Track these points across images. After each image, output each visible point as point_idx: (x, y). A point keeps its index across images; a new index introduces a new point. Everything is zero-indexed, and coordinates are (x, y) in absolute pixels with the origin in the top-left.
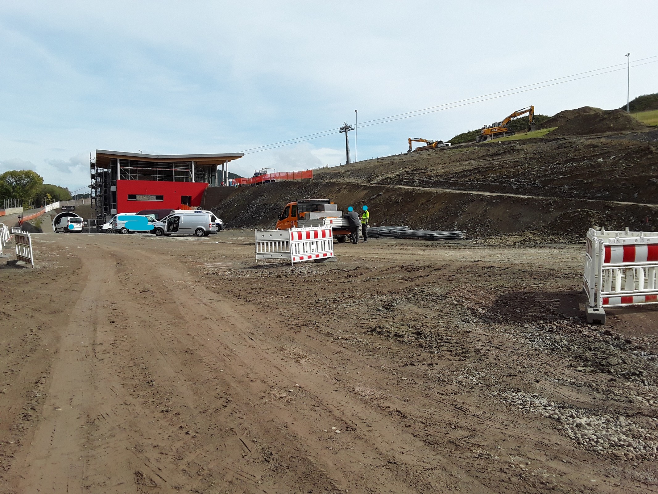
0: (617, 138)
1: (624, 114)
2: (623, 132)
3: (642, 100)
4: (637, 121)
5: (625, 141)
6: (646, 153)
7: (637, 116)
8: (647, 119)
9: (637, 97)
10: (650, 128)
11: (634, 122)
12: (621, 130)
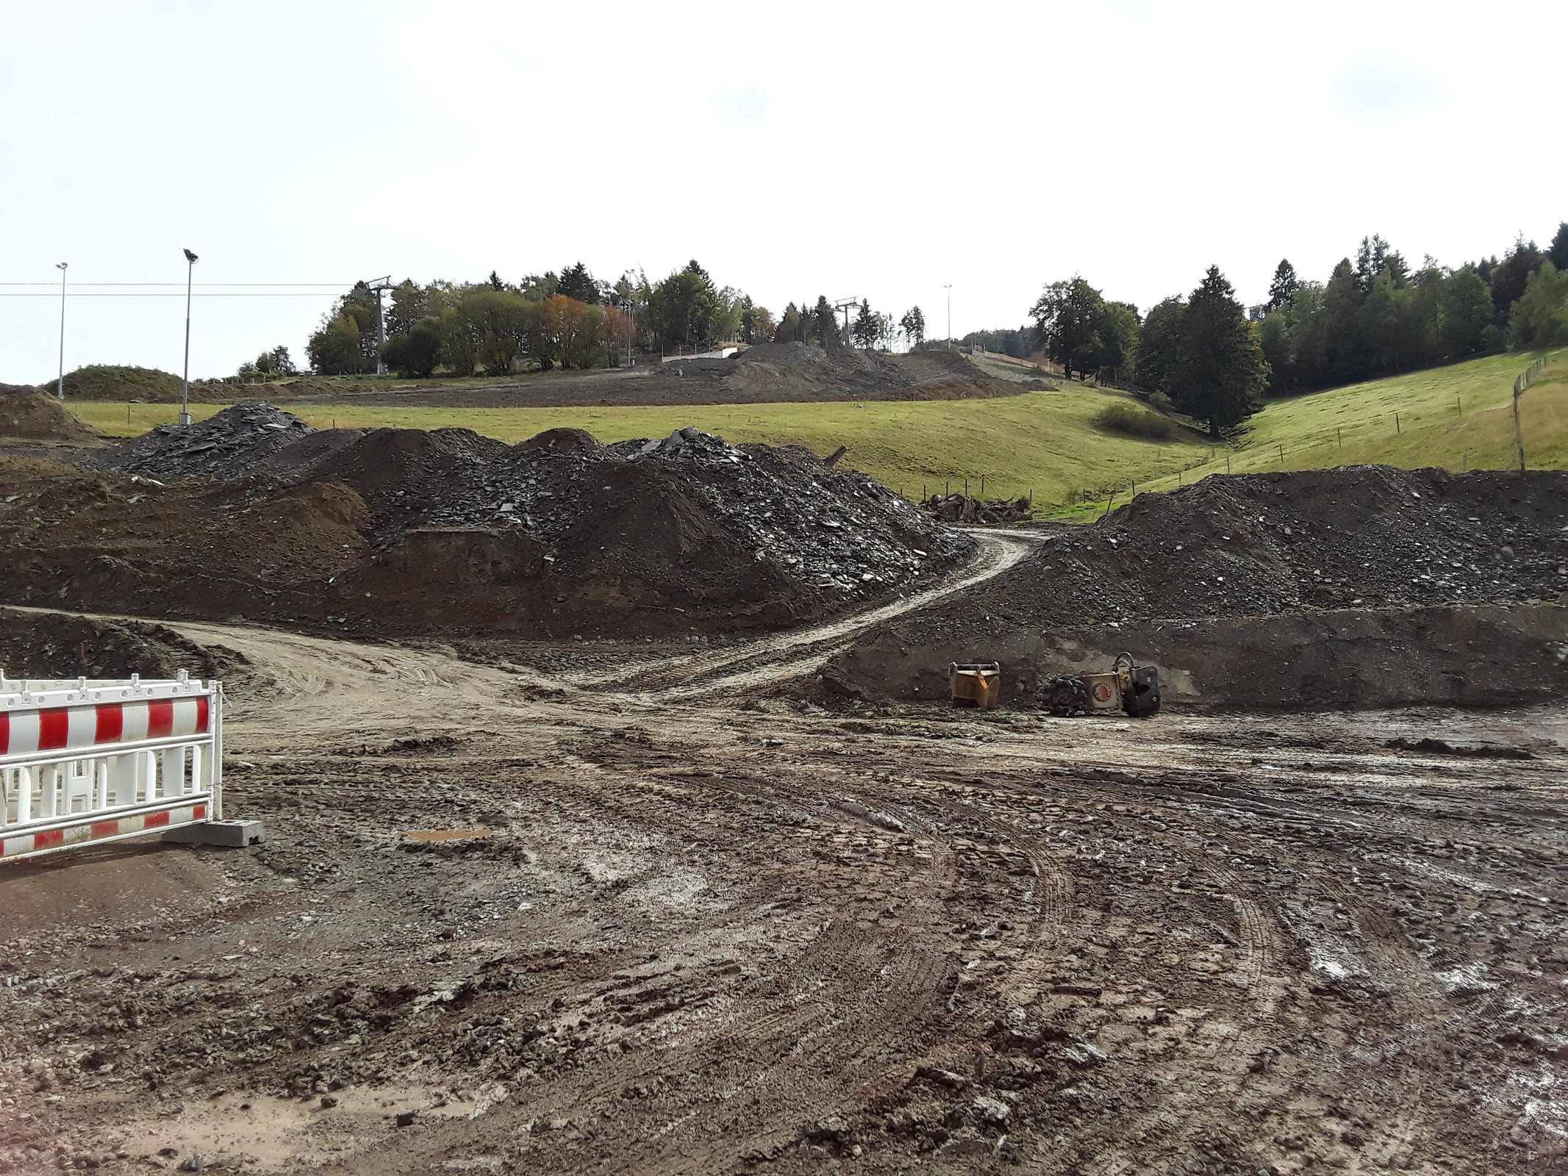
0: (25, 453)
1: (47, 401)
2: (44, 442)
3: (95, 375)
4: (75, 421)
5: (45, 464)
6: (90, 496)
7: (79, 410)
8: (100, 419)
9: (83, 367)
10: (105, 441)
11: (71, 421)
12: (40, 435)
